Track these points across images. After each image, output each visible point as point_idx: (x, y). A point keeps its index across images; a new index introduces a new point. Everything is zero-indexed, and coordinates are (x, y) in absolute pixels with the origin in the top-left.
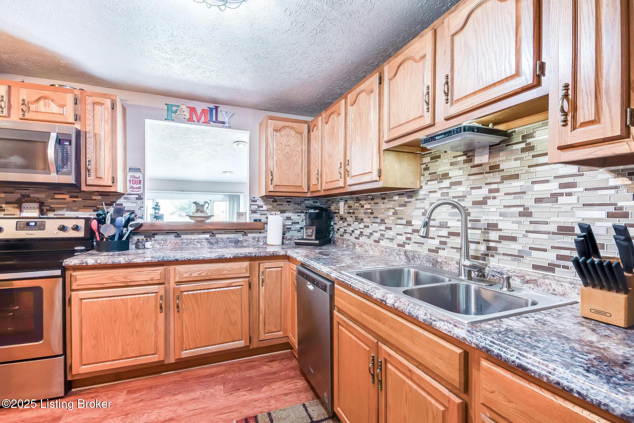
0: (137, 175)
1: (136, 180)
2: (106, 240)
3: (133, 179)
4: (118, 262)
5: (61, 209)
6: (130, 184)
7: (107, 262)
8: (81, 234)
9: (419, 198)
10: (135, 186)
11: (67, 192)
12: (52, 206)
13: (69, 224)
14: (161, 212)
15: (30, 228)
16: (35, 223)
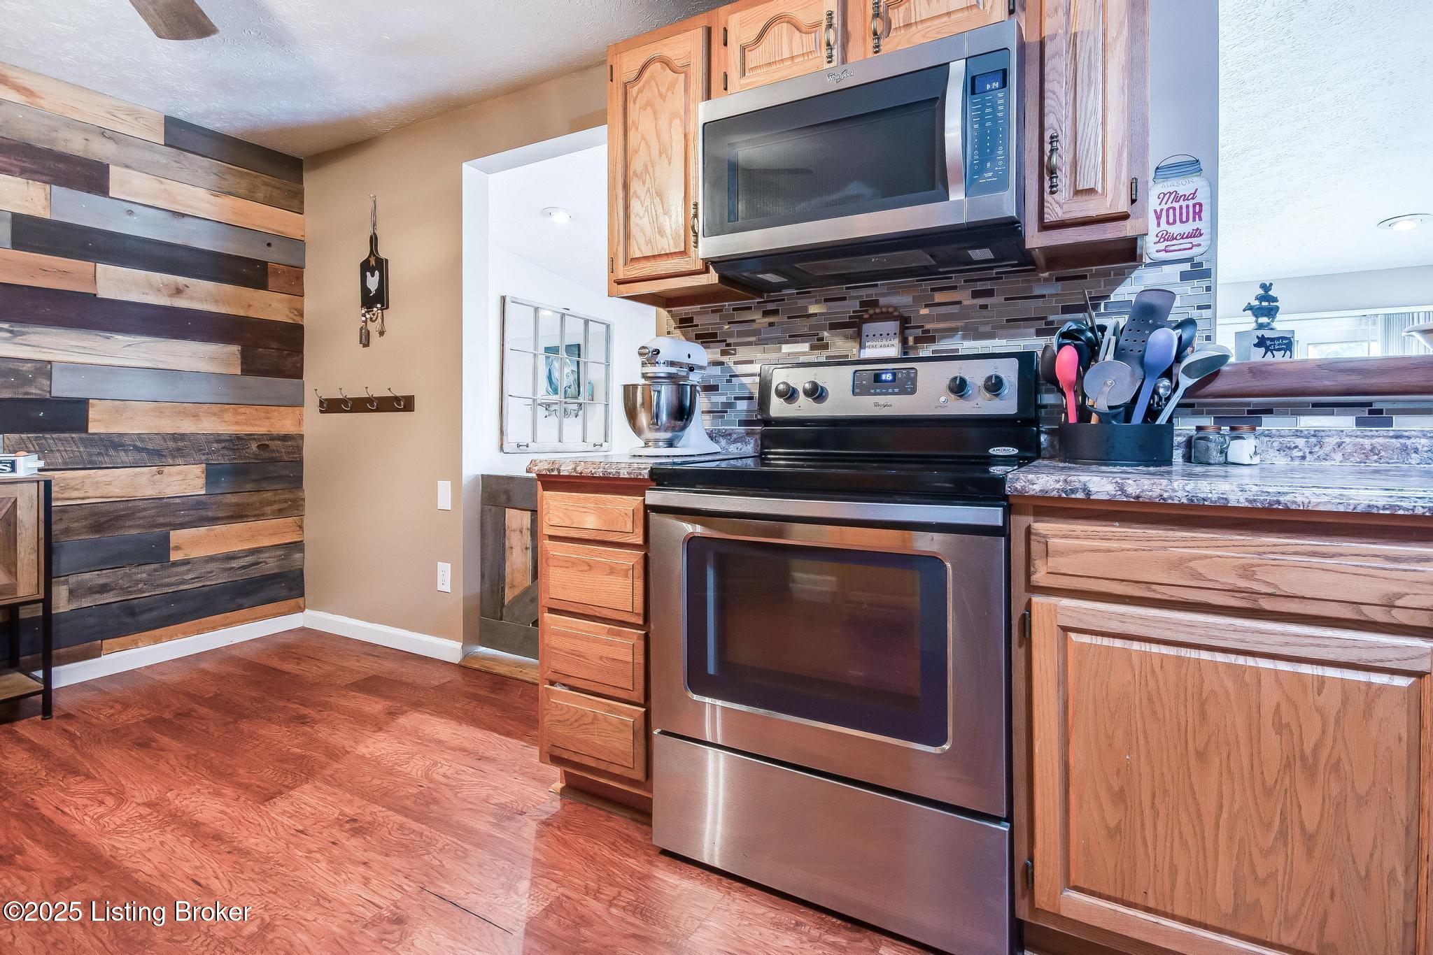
0: (1184, 186)
1: (1181, 208)
2: (1100, 421)
3: (1169, 205)
4: (1214, 497)
5: (950, 333)
6: (1159, 225)
7: (1166, 495)
8: (1007, 405)
10: (1178, 229)
11: (965, 281)
12: (928, 326)
13: (976, 374)
14: (1281, 325)
15: (883, 388)
16: (894, 375)
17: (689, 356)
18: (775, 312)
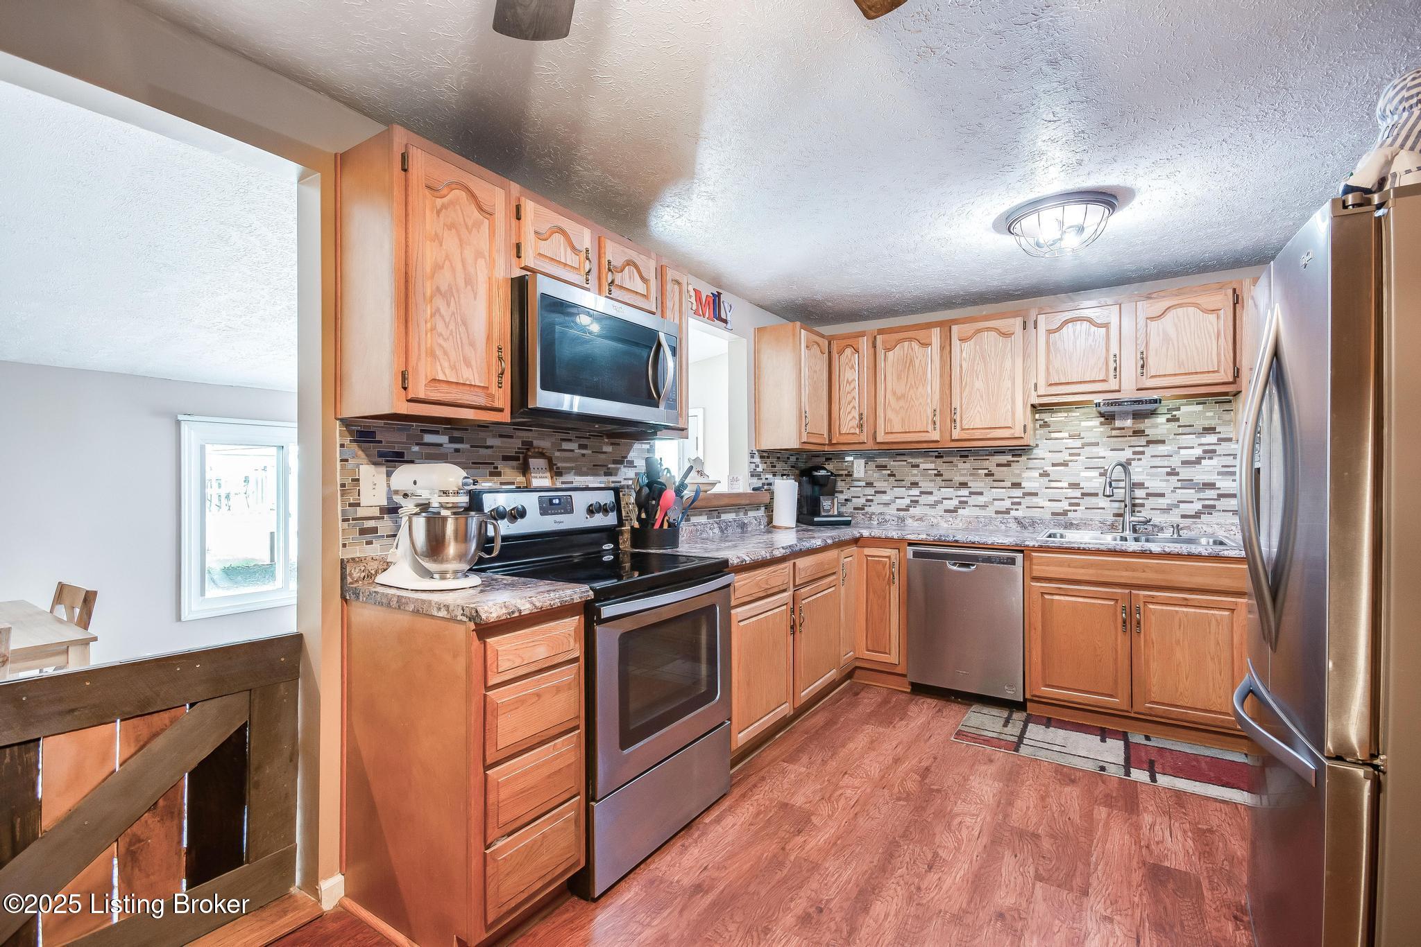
5: (569, 470)
9: (1032, 457)
12: (558, 465)
15: (555, 509)
16: (559, 499)
17: (415, 483)
18: (460, 440)
